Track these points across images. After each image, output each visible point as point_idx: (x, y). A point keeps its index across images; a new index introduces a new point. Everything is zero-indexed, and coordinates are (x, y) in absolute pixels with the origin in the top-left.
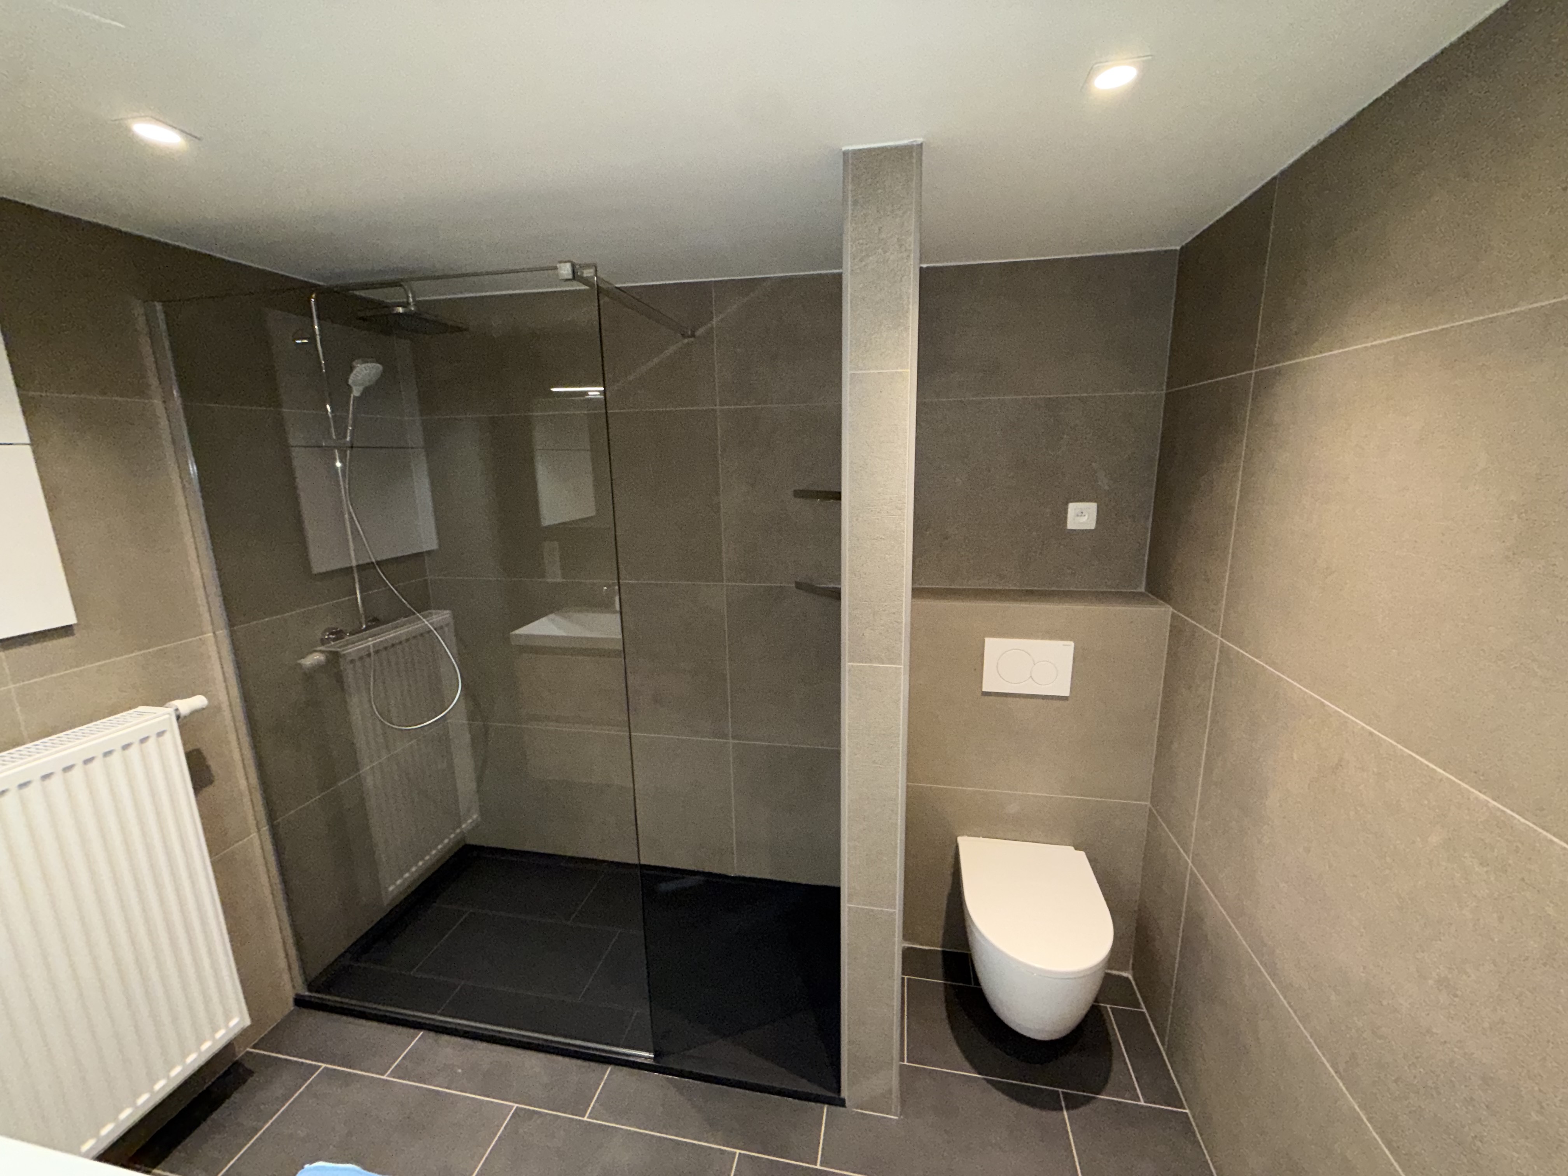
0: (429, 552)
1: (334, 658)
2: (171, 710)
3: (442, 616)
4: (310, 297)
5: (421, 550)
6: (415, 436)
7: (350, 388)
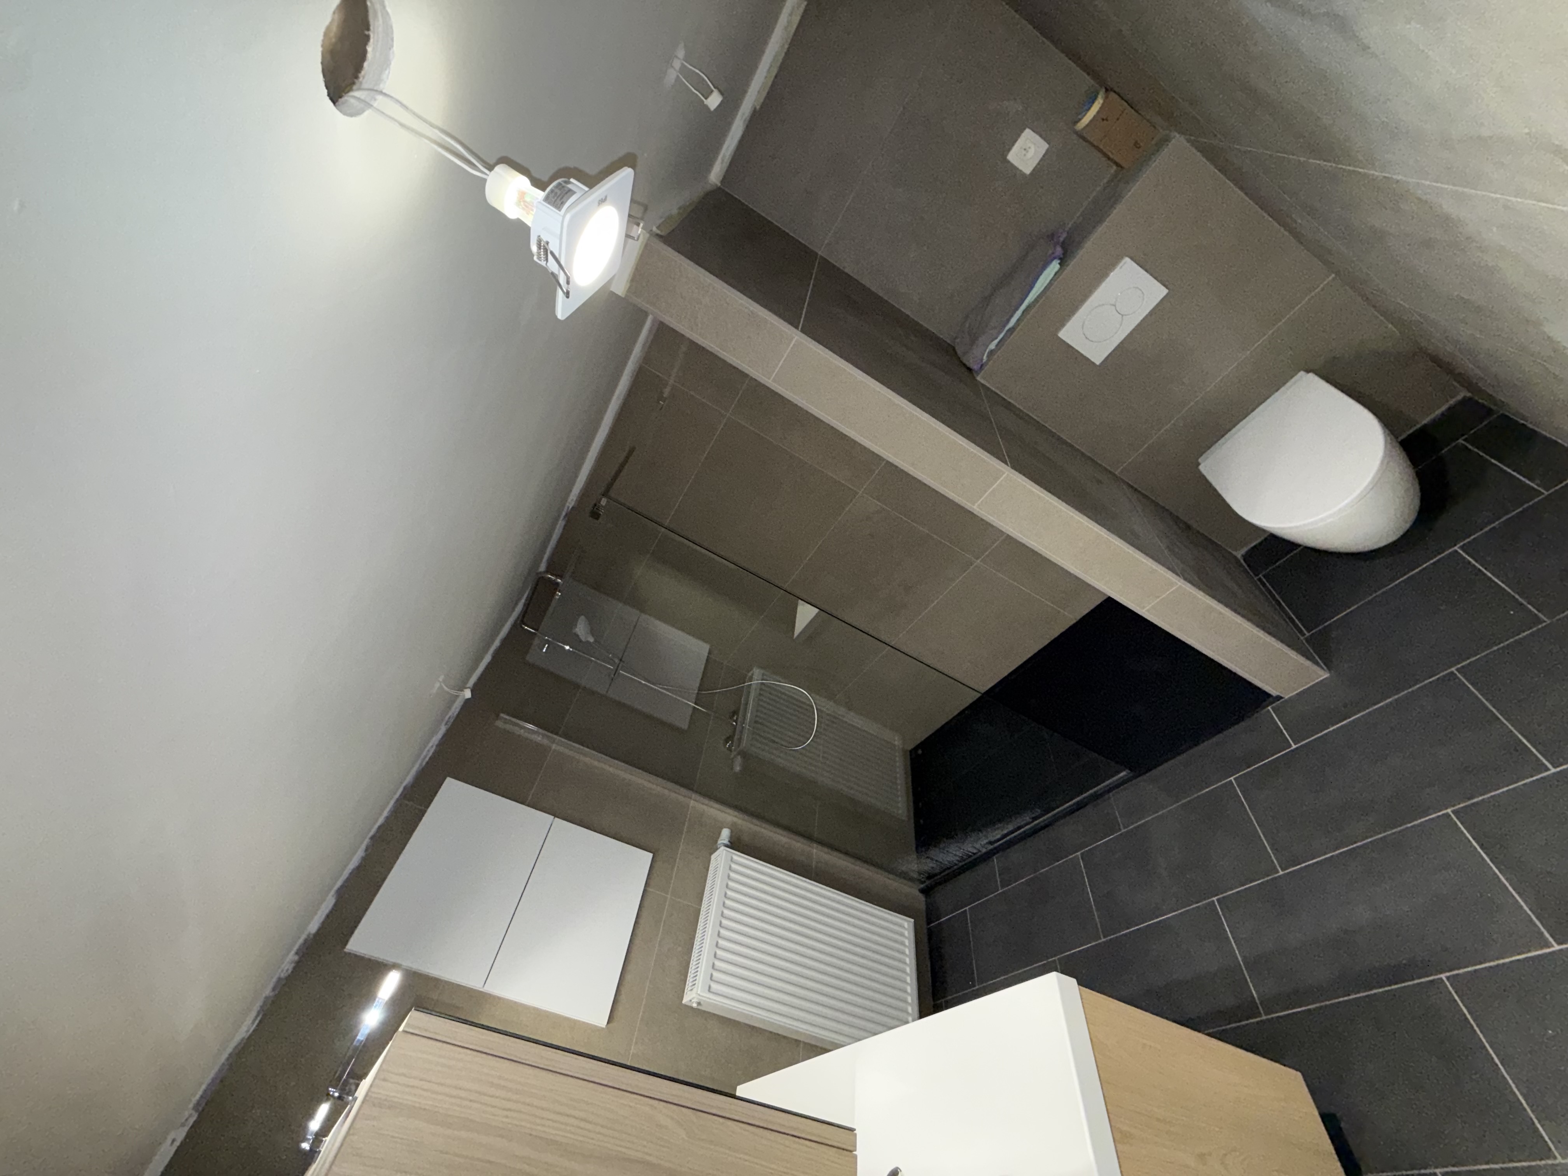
0: (710, 653)
1: (744, 755)
2: (723, 848)
3: (757, 672)
4: (523, 628)
5: (706, 657)
6: (631, 614)
7: (588, 642)
